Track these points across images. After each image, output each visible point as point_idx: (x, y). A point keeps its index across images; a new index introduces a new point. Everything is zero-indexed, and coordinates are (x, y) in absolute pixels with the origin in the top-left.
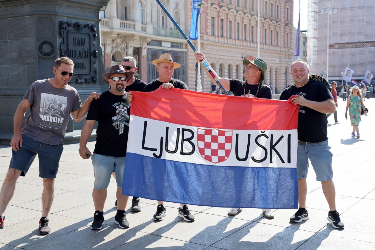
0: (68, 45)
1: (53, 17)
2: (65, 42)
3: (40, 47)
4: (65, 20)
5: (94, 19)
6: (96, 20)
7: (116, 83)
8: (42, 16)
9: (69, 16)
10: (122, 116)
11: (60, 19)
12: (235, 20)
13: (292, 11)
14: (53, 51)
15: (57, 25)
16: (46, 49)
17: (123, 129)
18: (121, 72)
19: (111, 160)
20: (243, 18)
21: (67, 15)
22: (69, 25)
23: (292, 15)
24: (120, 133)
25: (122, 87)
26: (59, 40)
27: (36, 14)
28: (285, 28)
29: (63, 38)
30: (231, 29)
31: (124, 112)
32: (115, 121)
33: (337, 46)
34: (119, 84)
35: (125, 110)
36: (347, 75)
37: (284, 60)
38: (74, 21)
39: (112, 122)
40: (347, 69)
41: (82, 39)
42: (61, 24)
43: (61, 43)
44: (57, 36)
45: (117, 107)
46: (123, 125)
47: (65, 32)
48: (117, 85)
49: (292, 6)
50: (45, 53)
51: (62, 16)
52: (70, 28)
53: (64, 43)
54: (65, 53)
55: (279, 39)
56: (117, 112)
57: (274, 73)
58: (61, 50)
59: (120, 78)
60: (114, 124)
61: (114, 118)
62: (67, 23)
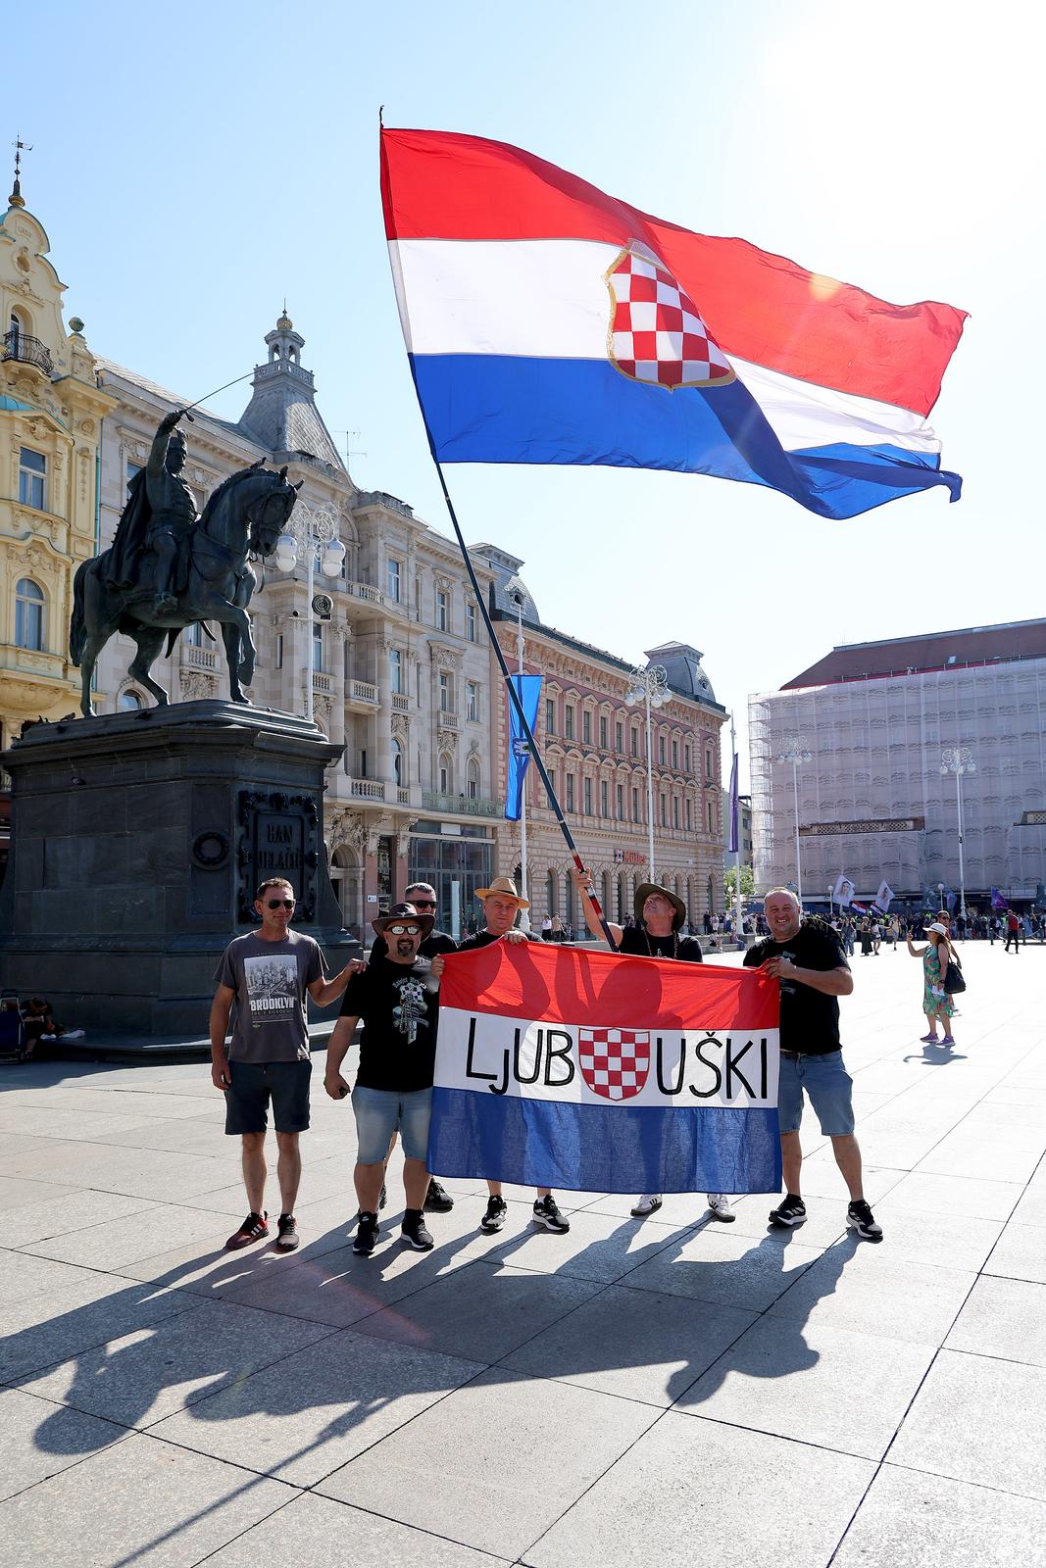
0: (256, 841)
1: (228, 782)
2: (252, 835)
3: (197, 848)
4: (252, 788)
5: (312, 786)
6: (317, 787)
7: (396, 938)
8: (203, 781)
9: (262, 780)
10: (413, 1005)
11: (242, 786)
12: (599, 777)
13: (717, 756)
14: (224, 855)
15: (235, 799)
16: (211, 849)
17: (415, 1032)
18: (410, 917)
19: (392, 1098)
20: (614, 772)
21: (257, 779)
22: (260, 798)
23: (718, 765)
24: (411, 1041)
25: (409, 947)
26: (238, 831)
27: (190, 778)
28: (703, 793)
29: (247, 827)
30: (589, 795)
31: (416, 997)
32: (399, 1016)
33: (815, 830)
34: (403, 941)
35: (419, 993)
36: (842, 892)
37: (705, 860)
38: (270, 790)
39: (393, 1017)
40: (842, 879)
41: (285, 827)
42: (244, 796)
43: (242, 836)
44: (235, 823)
45: (402, 988)
46: (415, 1023)
47: (252, 813)
48: (400, 942)
49: (717, 747)
50: (209, 858)
51: (246, 781)
52: (262, 806)
53: (248, 837)
54: (250, 857)
55: (692, 815)
56: (403, 997)
57: (686, 889)
58: (240, 852)
59: (406, 929)
60: (397, 1023)
61: (398, 1010)
62: (255, 794)
